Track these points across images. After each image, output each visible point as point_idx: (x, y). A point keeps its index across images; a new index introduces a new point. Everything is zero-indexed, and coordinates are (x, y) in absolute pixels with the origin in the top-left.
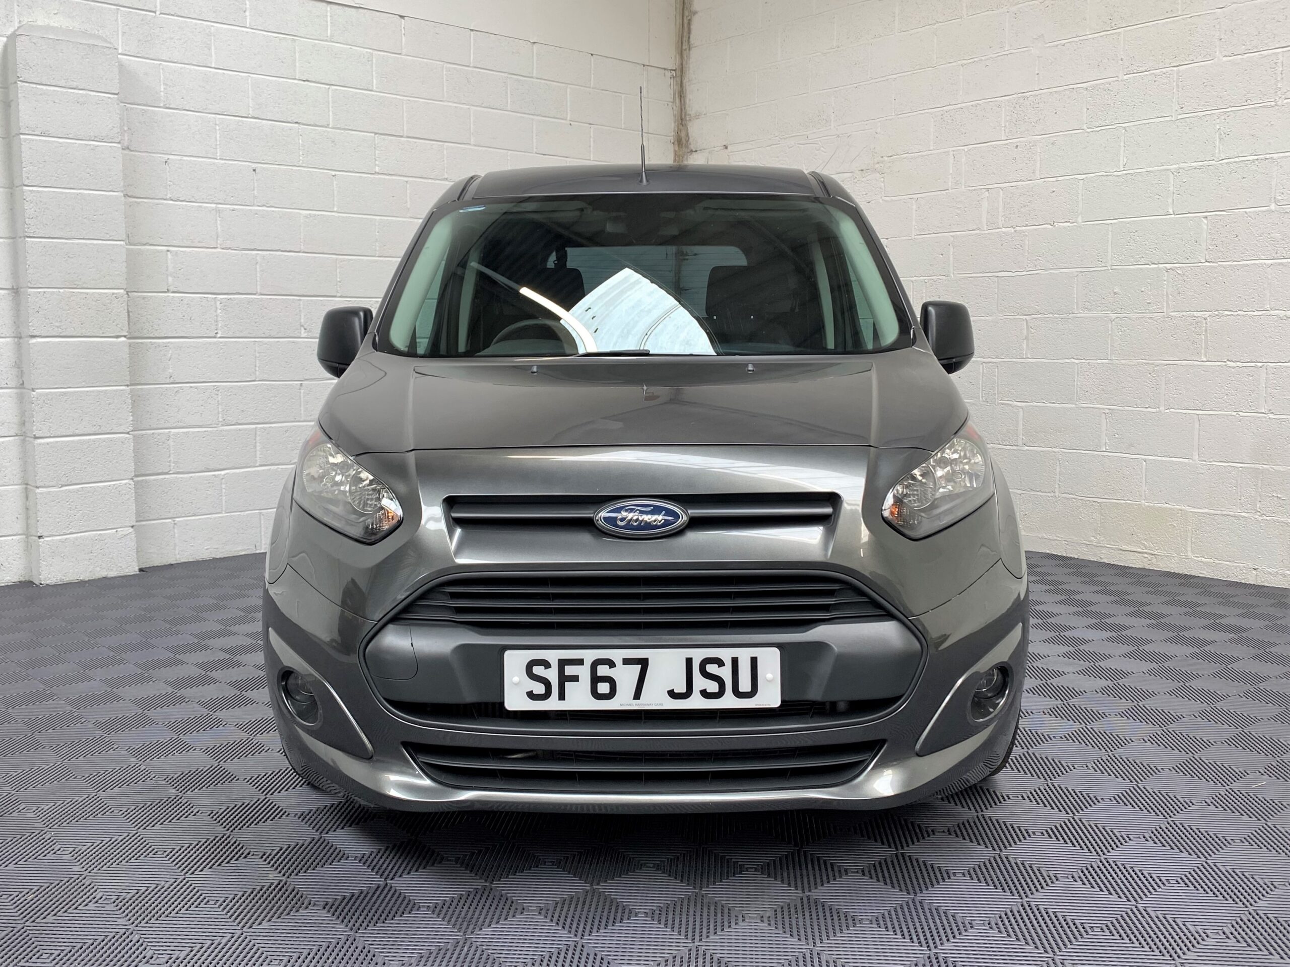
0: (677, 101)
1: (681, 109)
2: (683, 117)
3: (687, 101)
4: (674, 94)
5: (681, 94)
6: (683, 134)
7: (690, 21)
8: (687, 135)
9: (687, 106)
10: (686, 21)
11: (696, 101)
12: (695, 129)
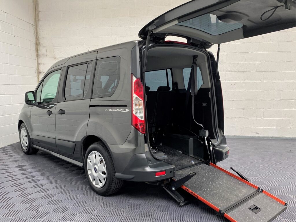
0: (36, 33)
1: (37, 36)
2: (37, 38)
3: (39, 34)
4: (35, 31)
5: (36, 32)
6: (38, 42)
7: (38, 14)
8: (39, 42)
9: (39, 35)
10: (37, 13)
11: (41, 34)
12: (41, 41)
